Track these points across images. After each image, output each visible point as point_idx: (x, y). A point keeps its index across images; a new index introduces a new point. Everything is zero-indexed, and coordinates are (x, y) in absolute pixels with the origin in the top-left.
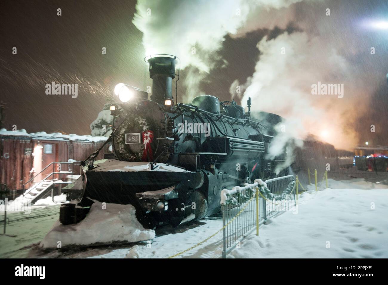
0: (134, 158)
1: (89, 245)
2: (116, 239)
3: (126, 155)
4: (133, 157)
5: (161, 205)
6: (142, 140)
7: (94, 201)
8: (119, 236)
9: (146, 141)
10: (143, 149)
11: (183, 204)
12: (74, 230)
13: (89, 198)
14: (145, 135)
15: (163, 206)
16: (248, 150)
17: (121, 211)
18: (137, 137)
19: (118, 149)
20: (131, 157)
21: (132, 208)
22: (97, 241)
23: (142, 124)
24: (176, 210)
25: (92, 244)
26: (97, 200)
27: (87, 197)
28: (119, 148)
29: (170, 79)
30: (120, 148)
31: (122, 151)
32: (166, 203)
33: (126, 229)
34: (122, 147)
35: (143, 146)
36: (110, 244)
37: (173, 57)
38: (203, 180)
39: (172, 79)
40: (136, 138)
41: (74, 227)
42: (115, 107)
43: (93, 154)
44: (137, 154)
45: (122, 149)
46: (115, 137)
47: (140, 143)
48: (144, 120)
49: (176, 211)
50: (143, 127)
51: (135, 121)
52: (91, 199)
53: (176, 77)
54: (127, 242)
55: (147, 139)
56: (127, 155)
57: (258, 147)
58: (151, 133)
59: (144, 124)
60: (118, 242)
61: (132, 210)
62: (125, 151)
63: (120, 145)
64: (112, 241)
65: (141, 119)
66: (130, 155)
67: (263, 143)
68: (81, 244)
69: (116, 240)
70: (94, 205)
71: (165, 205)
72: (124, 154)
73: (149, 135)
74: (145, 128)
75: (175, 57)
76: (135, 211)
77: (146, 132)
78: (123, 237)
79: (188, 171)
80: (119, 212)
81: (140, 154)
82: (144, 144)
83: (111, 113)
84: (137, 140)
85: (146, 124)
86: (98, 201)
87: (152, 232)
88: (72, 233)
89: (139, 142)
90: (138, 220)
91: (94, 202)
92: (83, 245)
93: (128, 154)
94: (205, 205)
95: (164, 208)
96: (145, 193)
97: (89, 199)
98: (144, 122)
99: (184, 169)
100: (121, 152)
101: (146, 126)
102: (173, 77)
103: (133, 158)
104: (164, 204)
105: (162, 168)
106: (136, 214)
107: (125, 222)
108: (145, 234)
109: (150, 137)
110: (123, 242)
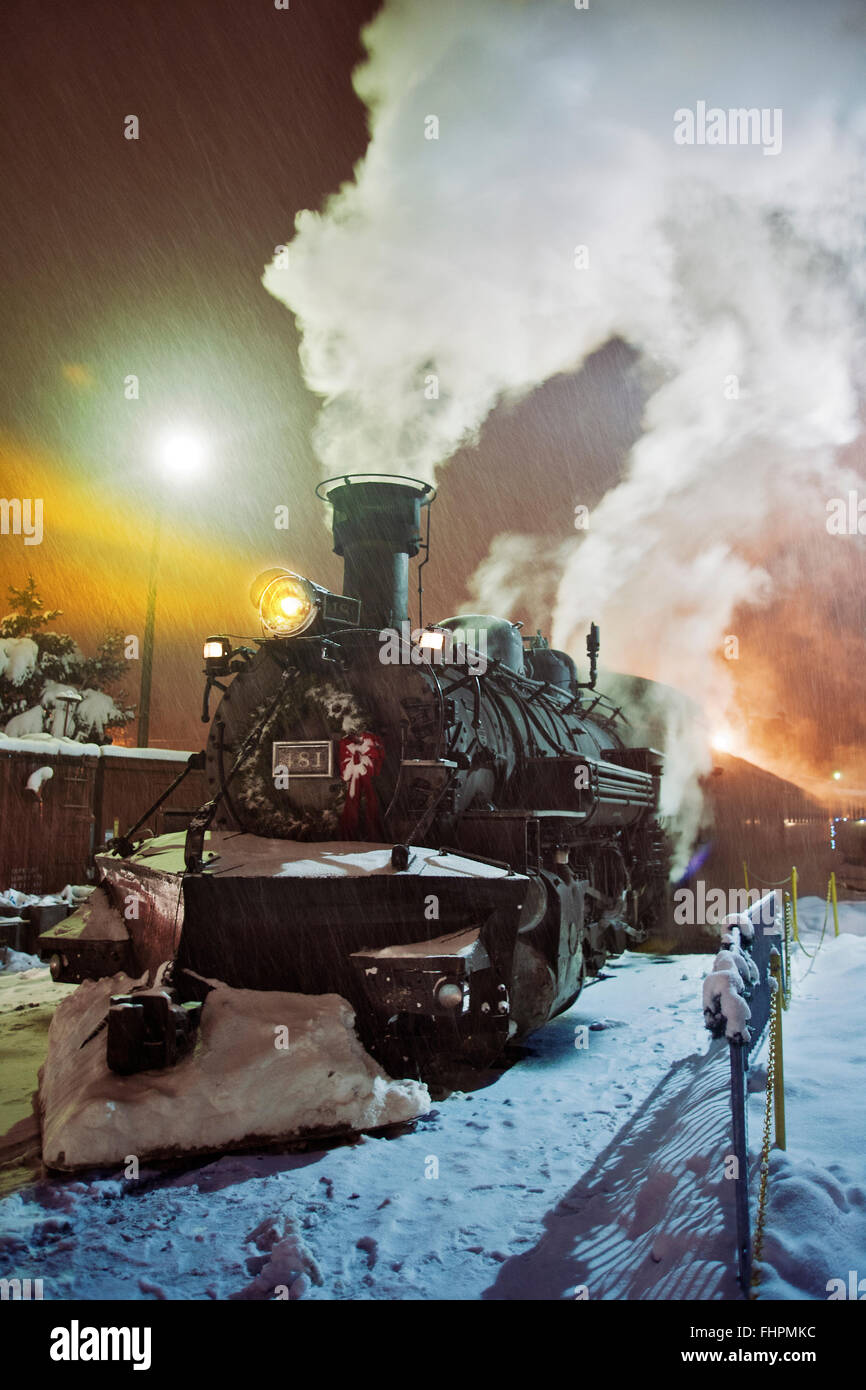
0: (304, 827)
1: (223, 1145)
2: (312, 1120)
3: (270, 815)
4: (298, 822)
5: (450, 992)
6: (339, 768)
7: (213, 982)
8: (319, 1110)
9: (354, 771)
10: (341, 794)
11: (503, 986)
12: (170, 1093)
13: (193, 974)
14: (352, 748)
15: (458, 997)
16: (624, 802)
17: (315, 1020)
18: (318, 754)
19: (240, 796)
20: (290, 824)
21: (343, 1004)
22: (249, 1132)
23: (337, 709)
24: (483, 1009)
25: (232, 1141)
26: (220, 980)
27: (186, 970)
28: (245, 792)
29: (404, 557)
30: (250, 792)
31: (256, 801)
32: (466, 988)
33: (344, 1084)
34: (258, 789)
35: (345, 785)
36: (293, 1138)
37: (421, 487)
38: (544, 905)
39: (410, 557)
40: (312, 758)
41: (161, 1081)
42: (224, 647)
43: (200, 816)
44: (319, 813)
45: (254, 794)
46: (227, 755)
47: (329, 775)
48: (342, 695)
49: (484, 1013)
50: (341, 720)
51: (311, 698)
52: (201, 978)
53: (422, 551)
54: (349, 1130)
55: (357, 761)
56: (277, 817)
57: (637, 790)
58: (374, 741)
59: (347, 711)
60: (319, 1129)
61: (345, 1013)
62: (267, 801)
63: (249, 782)
64: (300, 1128)
65: (330, 691)
66: (287, 817)
67: (650, 776)
68: (198, 1146)
69: (312, 1126)
70: (212, 997)
71: (463, 995)
72: (266, 812)
73: (368, 749)
74: (348, 724)
75: (426, 485)
76: (354, 1015)
77: (352, 738)
78: (334, 1113)
79: (518, 876)
80: (310, 1023)
81: (326, 812)
82: (346, 778)
83: (205, 668)
84: (318, 765)
85: (355, 712)
86: (224, 984)
87: (420, 1088)
88: (164, 1105)
89: (326, 773)
90: (367, 1048)
91: (212, 988)
92: (206, 1147)
93: (278, 814)
94: (552, 989)
95: (461, 1004)
96: (386, 953)
97: (193, 978)
98: (344, 703)
99: (504, 868)
100: (252, 805)
101: (354, 717)
102: (412, 553)
103: (300, 826)
104: (461, 988)
105: (436, 864)
106: (357, 1028)
107: (333, 1056)
108: (403, 1098)
109: (371, 758)
110: (333, 1129)
